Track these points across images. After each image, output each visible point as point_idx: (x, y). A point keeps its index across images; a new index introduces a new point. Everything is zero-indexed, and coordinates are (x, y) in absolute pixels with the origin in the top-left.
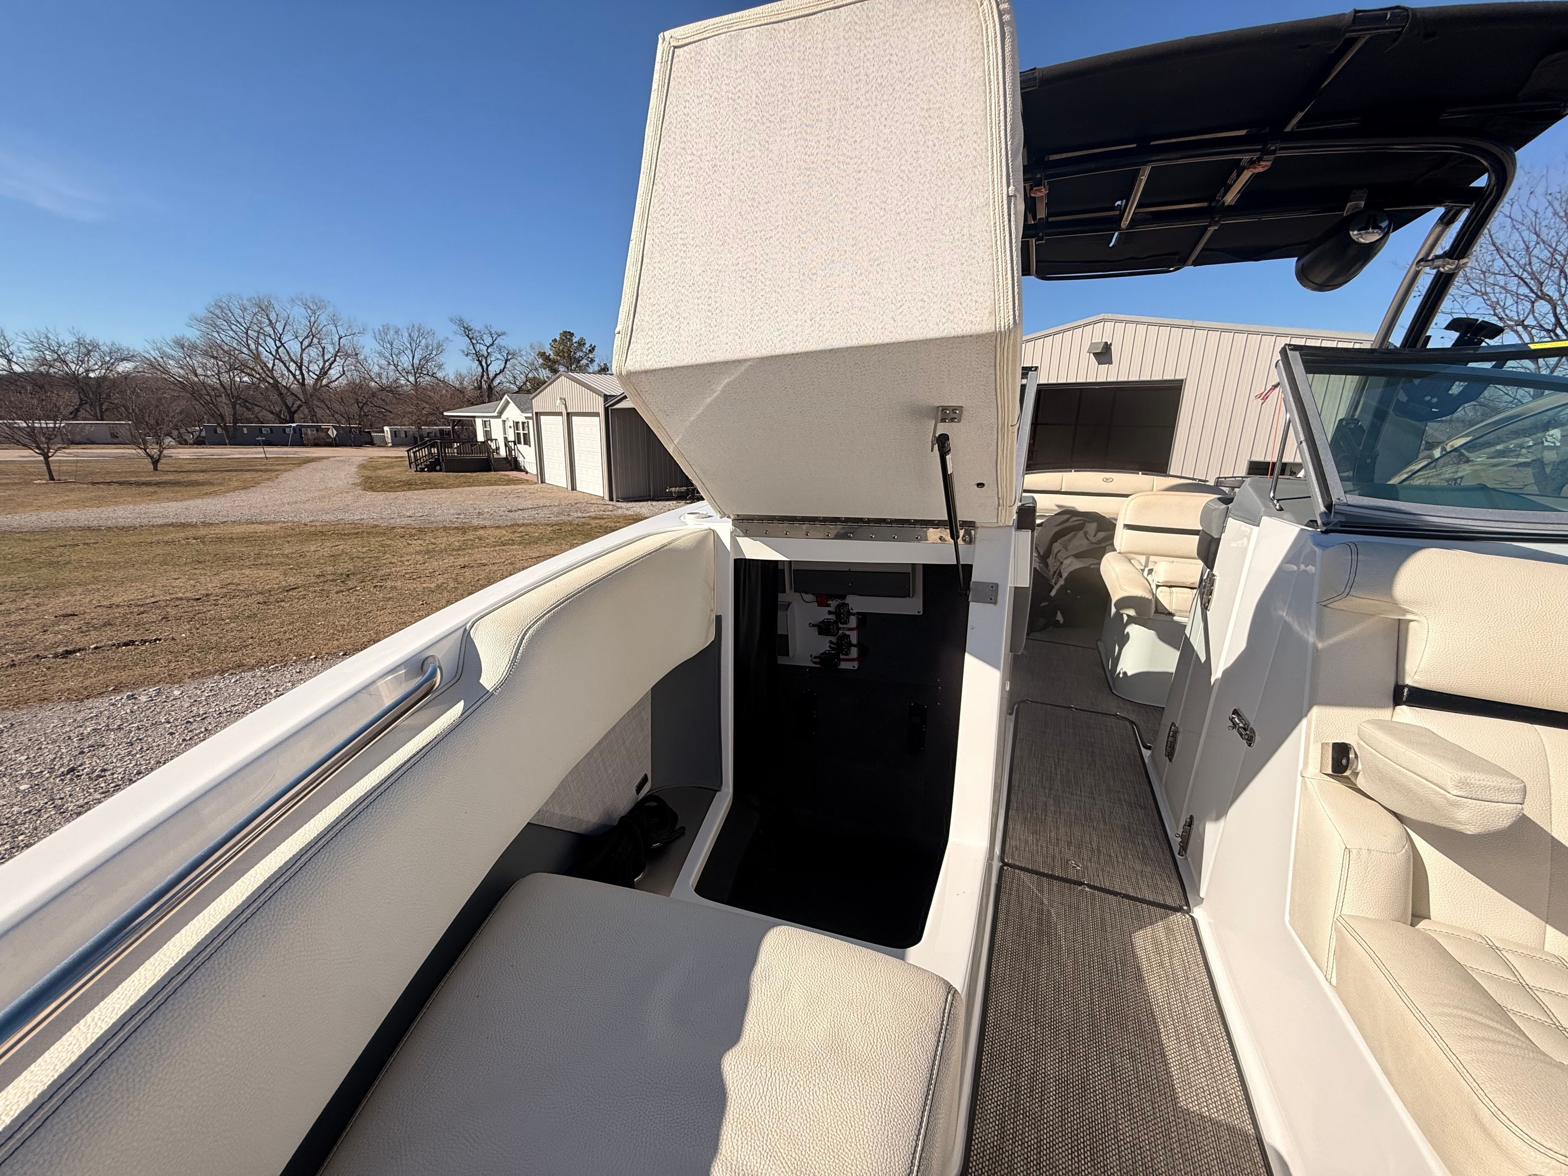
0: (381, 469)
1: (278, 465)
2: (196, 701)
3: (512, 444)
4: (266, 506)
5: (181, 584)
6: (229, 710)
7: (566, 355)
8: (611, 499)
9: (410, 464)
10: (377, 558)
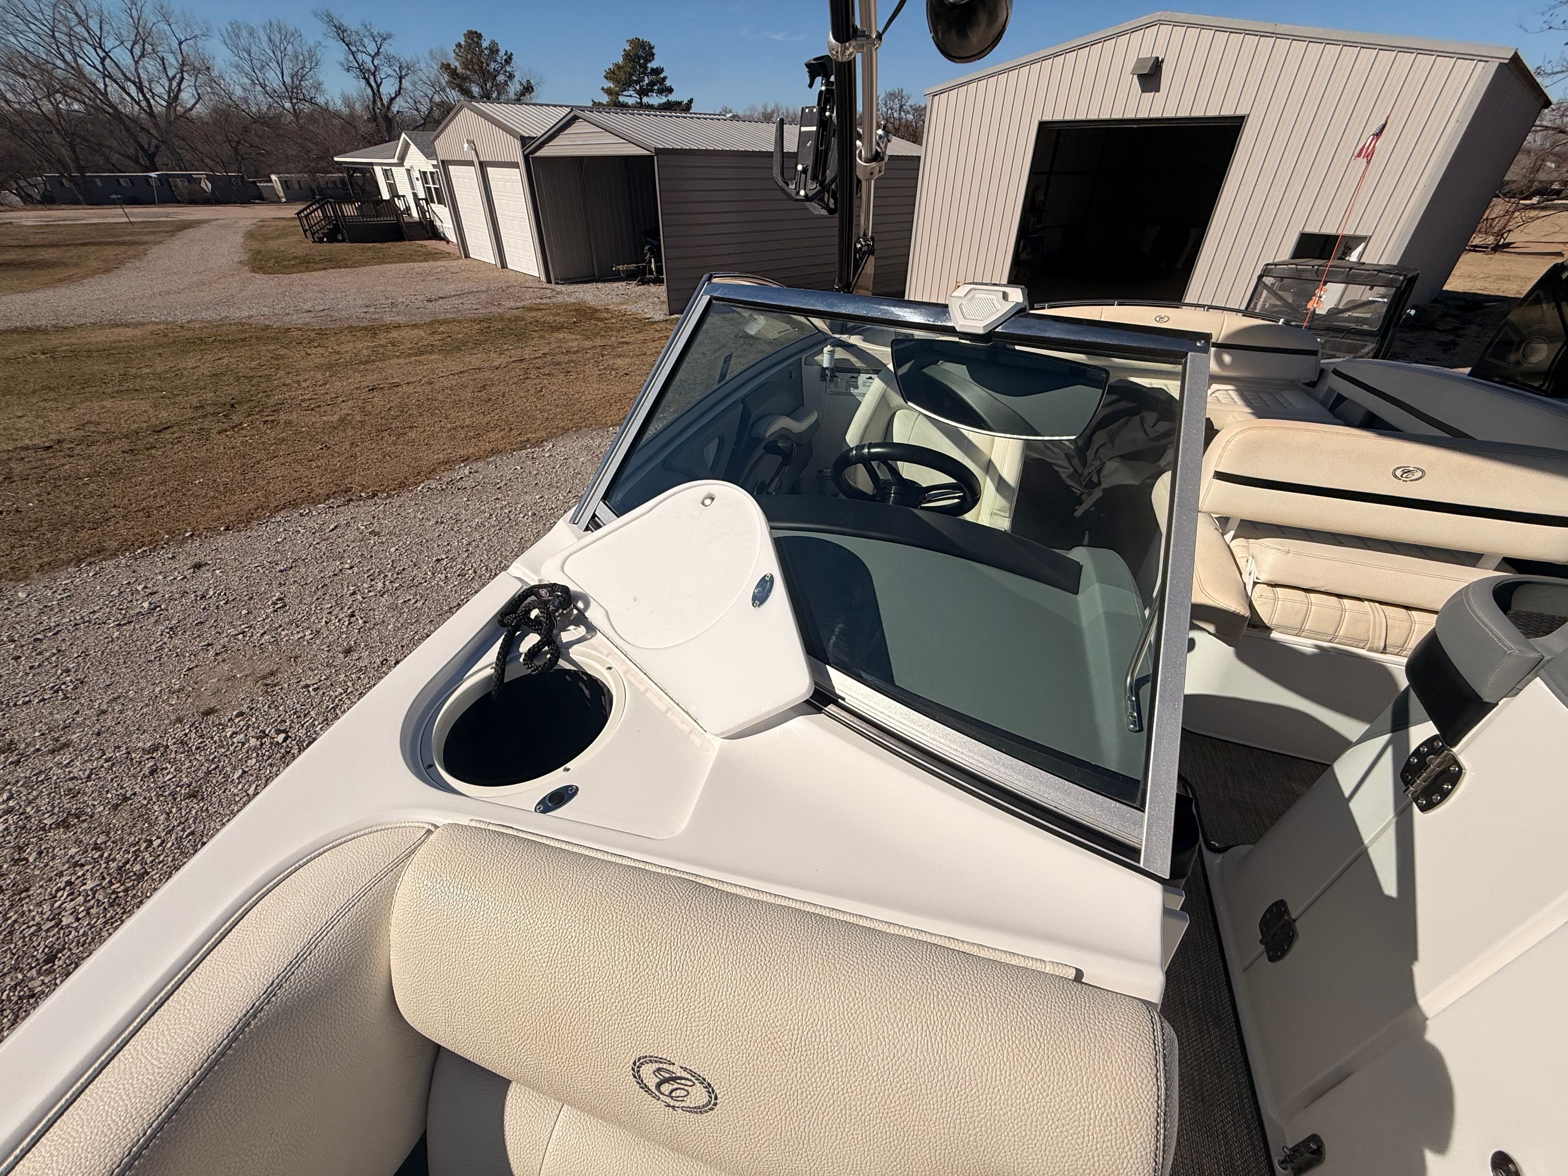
0: (272, 238)
1: (148, 233)
2: (46, 607)
3: (423, 203)
4: (134, 299)
5: (27, 425)
6: (87, 619)
7: (476, 68)
8: (549, 281)
9: (305, 231)
10: (268, 378)
